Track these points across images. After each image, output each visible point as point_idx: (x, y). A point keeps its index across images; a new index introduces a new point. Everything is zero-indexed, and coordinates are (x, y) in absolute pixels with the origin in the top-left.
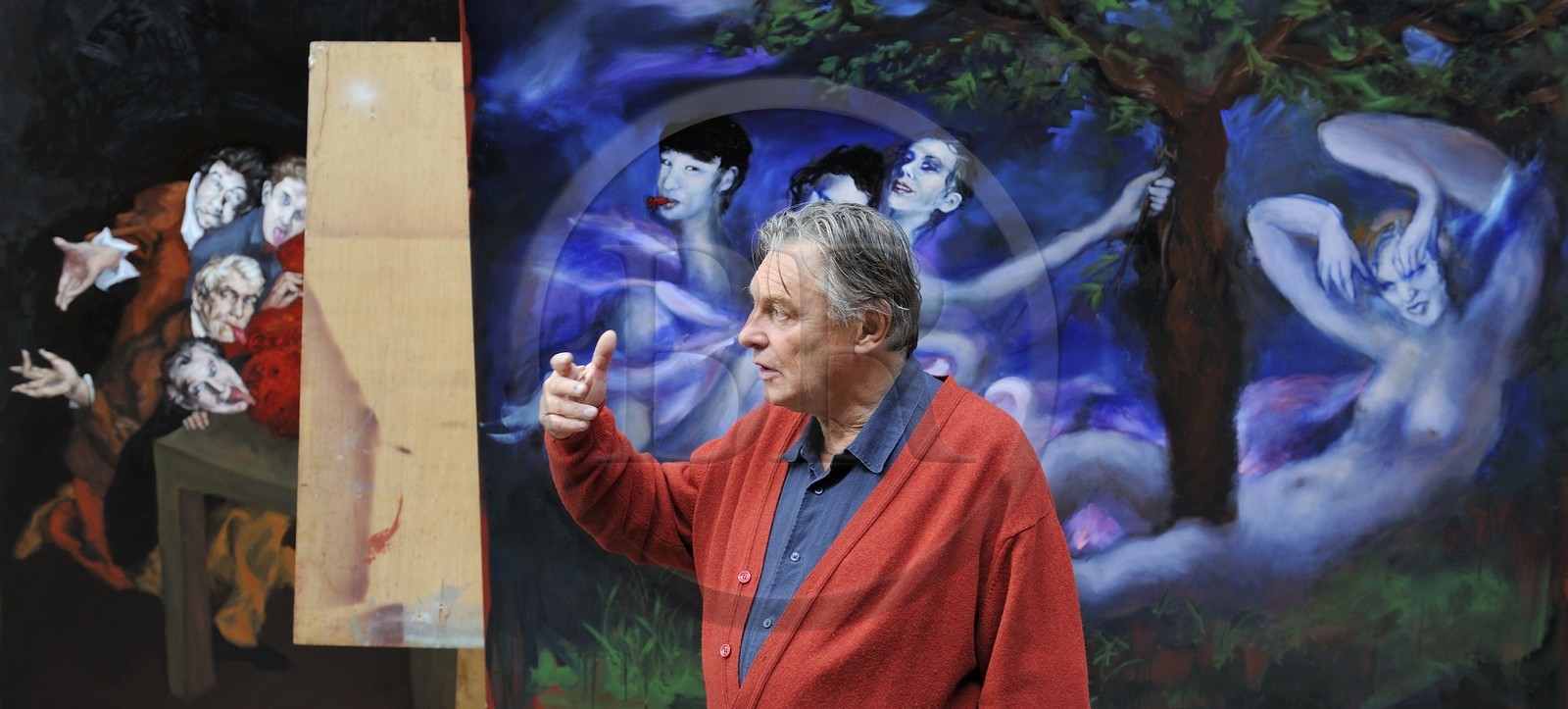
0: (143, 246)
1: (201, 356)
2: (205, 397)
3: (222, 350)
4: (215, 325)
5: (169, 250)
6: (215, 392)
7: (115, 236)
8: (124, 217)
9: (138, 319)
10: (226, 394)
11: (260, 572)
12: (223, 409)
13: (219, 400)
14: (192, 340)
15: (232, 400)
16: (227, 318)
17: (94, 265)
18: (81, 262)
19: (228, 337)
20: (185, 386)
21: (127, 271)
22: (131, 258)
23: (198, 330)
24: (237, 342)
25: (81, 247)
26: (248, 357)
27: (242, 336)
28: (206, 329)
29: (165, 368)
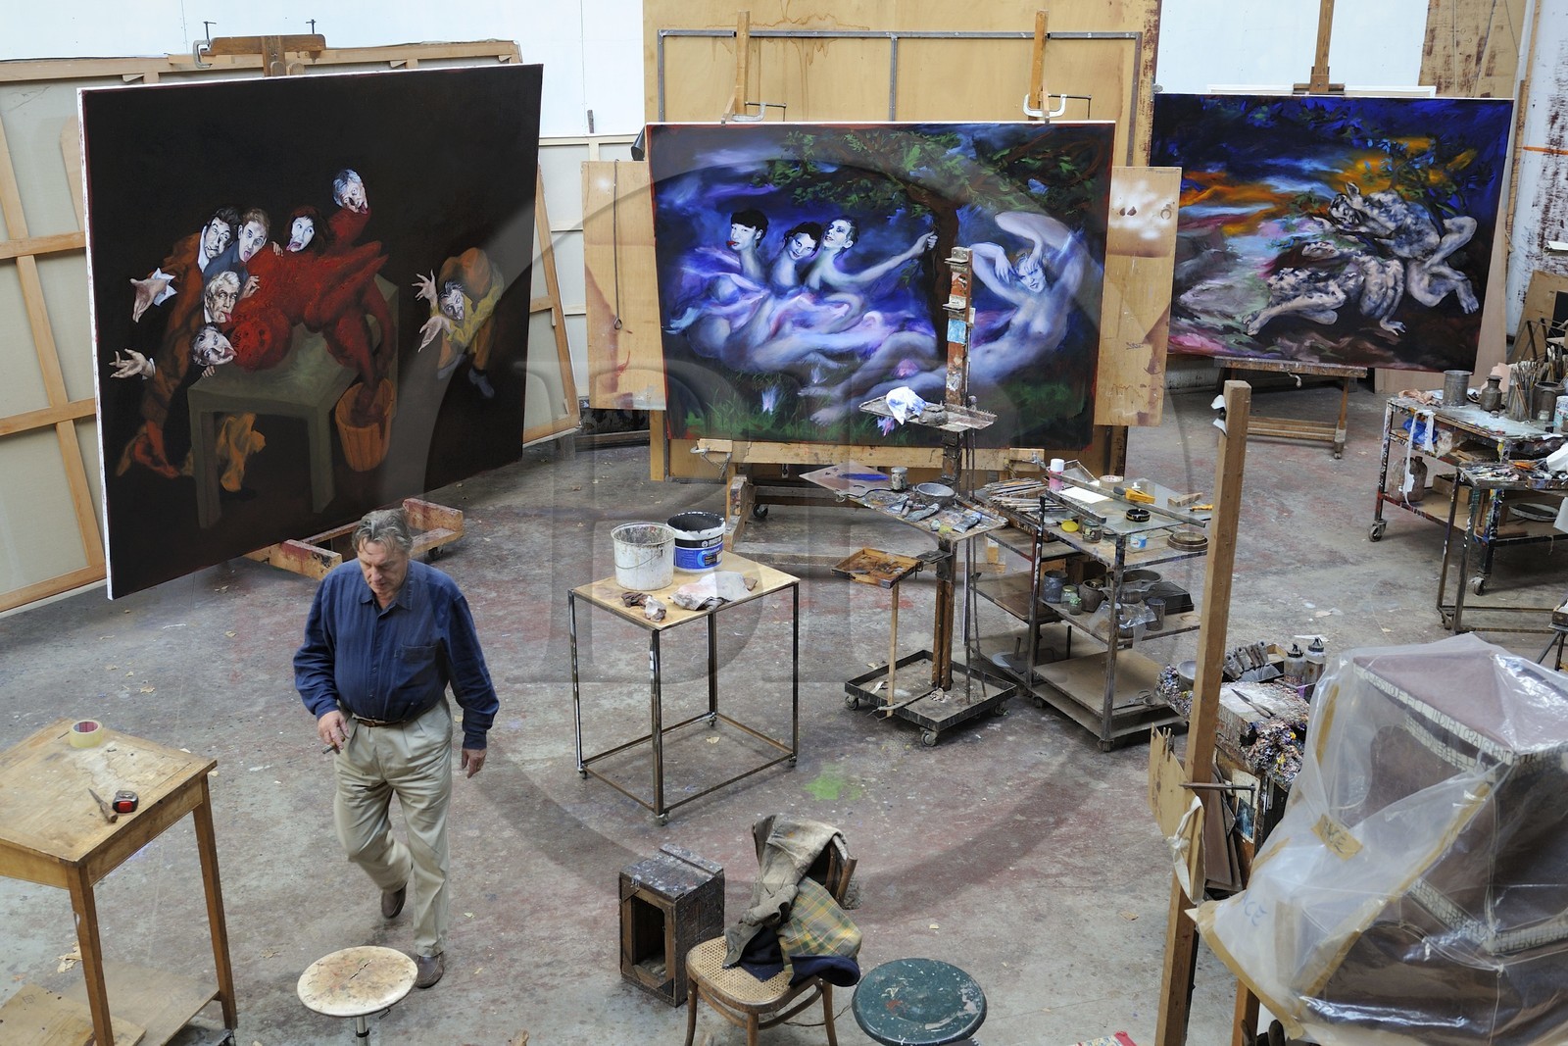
0: (178, 277)
1: (210, 333)
2: (213, 357)
3: (219, 328)
4: (217, 314)
5: (192, 274)
6: (217, 353)
7: (163, 273)
8: (168, 260)
9: (177, 320)
10: (222, 354)
11: (241, 448)
12: (222, 361)
13: (219, 357)
14: (205, 325)
15: (225, 357)
16: (220, 309)
17: (152, 292)
18: (145, 291)
19: (223, 319)
20: (202, 352)
21: (170, 291)
22: (172, 284)
23: (208, 320)
24: (228, 321)
25: (146, 282)
26: (232, 330)
27: (229, 318)
28: (212, 318)
29: (192, 344)
